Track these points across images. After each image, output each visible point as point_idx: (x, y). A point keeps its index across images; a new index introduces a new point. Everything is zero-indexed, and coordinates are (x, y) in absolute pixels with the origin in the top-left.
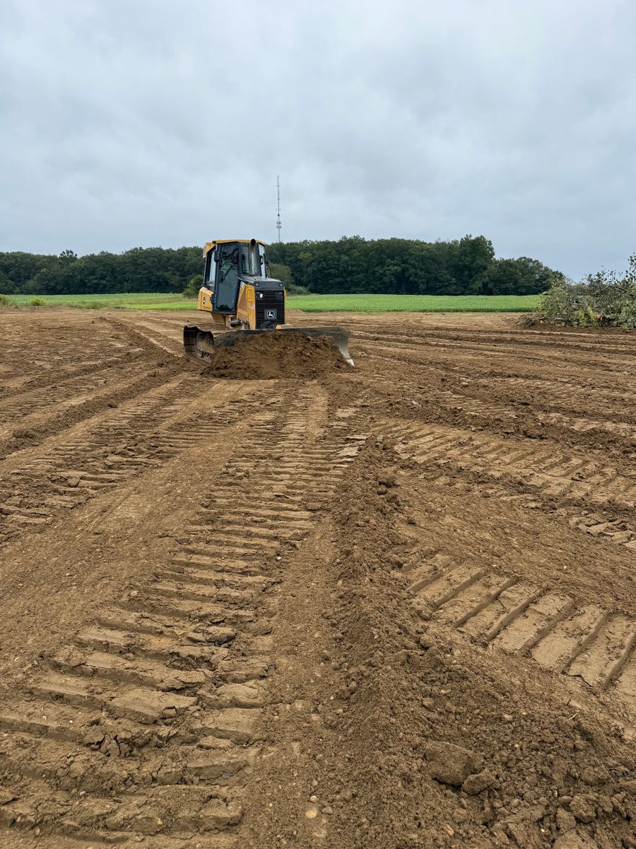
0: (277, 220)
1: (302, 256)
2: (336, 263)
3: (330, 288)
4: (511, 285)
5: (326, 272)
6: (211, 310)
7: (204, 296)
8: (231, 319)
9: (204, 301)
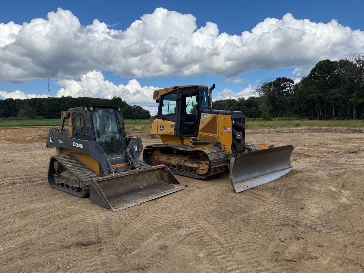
0: (48, 88)
1: (43, 103)
2: (58, 106)
3: (57, 117)
4: (130, 116)
5: (54, 110)
6: (173, 134)
7: (161, 125)
8: (193, 140)
9: (161, 128)
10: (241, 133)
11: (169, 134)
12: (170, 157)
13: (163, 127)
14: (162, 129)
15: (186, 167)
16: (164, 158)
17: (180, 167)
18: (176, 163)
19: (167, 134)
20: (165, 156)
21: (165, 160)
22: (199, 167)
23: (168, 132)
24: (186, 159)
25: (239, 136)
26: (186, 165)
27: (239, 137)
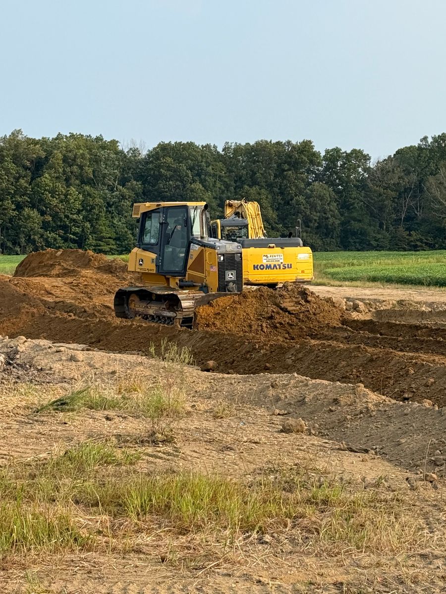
6: (155, 272)
7: (140, 257)
8: (179, 280)
9: (141, 263)
10: (234, 272)
11: (150, 272)
12: (148, 305)
13: (142, 261)
14: (141, 265)
15: (164, 317)
16: (141, 306)
17: (158, 317)
18: (154, 312)
19: (147, 271)
20: (141, 304)
21: (142, 309)
22: (176, 316)
23: (148, 269)
24: (165, 307)
25: (230, 276)
26: (164, 314)
27: (231, 278)
